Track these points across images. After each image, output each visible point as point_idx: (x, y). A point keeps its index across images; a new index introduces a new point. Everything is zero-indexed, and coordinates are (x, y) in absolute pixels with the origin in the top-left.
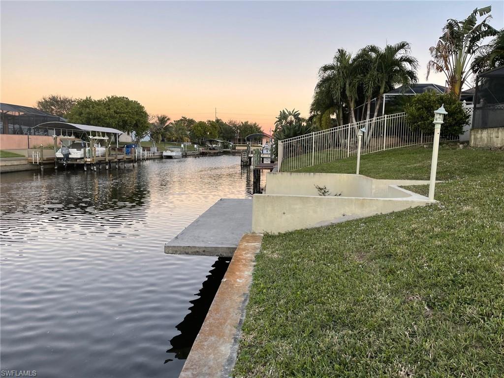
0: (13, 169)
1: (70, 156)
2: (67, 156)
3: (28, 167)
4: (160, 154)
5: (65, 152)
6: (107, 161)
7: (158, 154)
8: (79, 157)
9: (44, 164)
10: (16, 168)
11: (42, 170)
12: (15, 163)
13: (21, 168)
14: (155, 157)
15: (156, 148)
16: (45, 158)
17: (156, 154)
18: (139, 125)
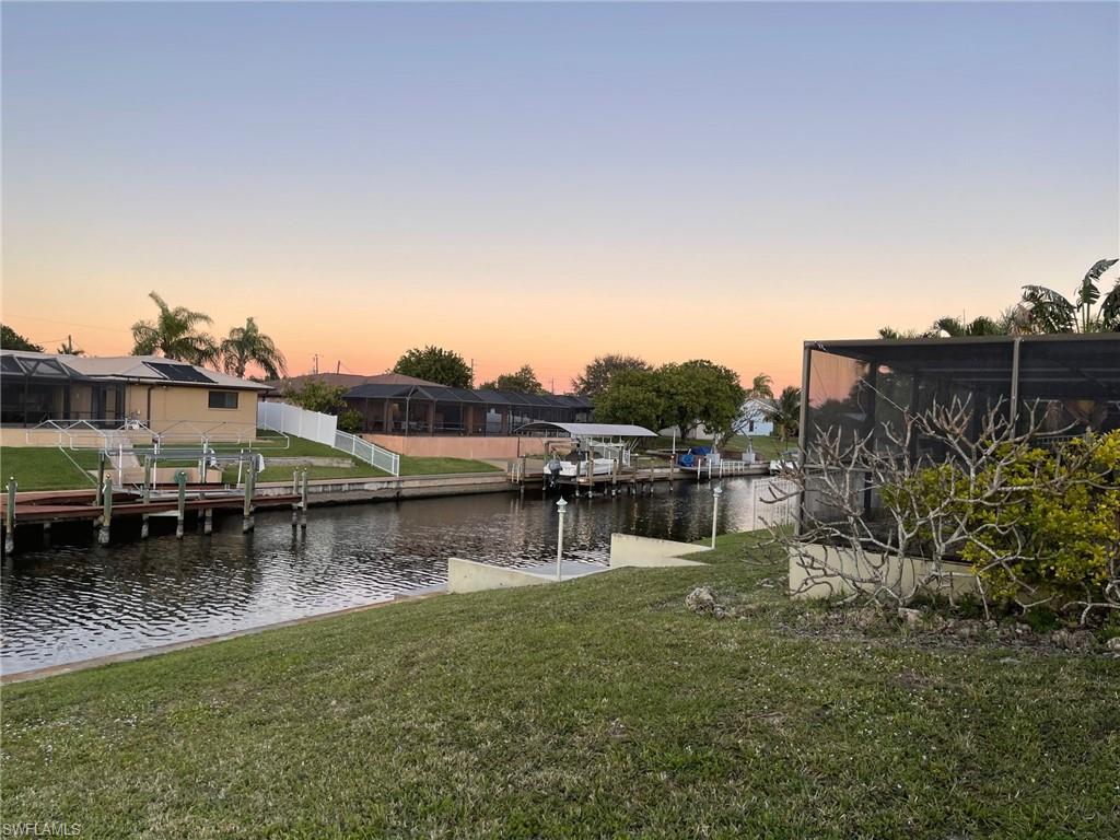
0: (483, 488)
1: (561, 473)
2: (556, 472)
3: (507, 487)
4: (764, 466)
5: (554, 467)
6: (614, 482)
7: (758, 466)
8: (572, 474)
9: (526, 483)
10: (490, 488)
11: (522, 491)
12: (489, 480)
13: (494, 488)
14: (751, 472)
15: (754, 455)
16: (528, 474)
17: (751, 467)
18: (712, 413)
